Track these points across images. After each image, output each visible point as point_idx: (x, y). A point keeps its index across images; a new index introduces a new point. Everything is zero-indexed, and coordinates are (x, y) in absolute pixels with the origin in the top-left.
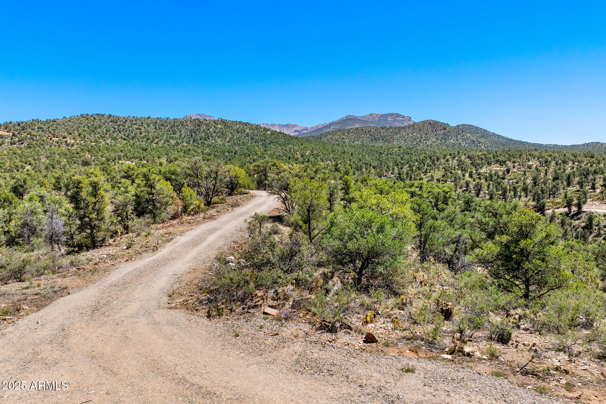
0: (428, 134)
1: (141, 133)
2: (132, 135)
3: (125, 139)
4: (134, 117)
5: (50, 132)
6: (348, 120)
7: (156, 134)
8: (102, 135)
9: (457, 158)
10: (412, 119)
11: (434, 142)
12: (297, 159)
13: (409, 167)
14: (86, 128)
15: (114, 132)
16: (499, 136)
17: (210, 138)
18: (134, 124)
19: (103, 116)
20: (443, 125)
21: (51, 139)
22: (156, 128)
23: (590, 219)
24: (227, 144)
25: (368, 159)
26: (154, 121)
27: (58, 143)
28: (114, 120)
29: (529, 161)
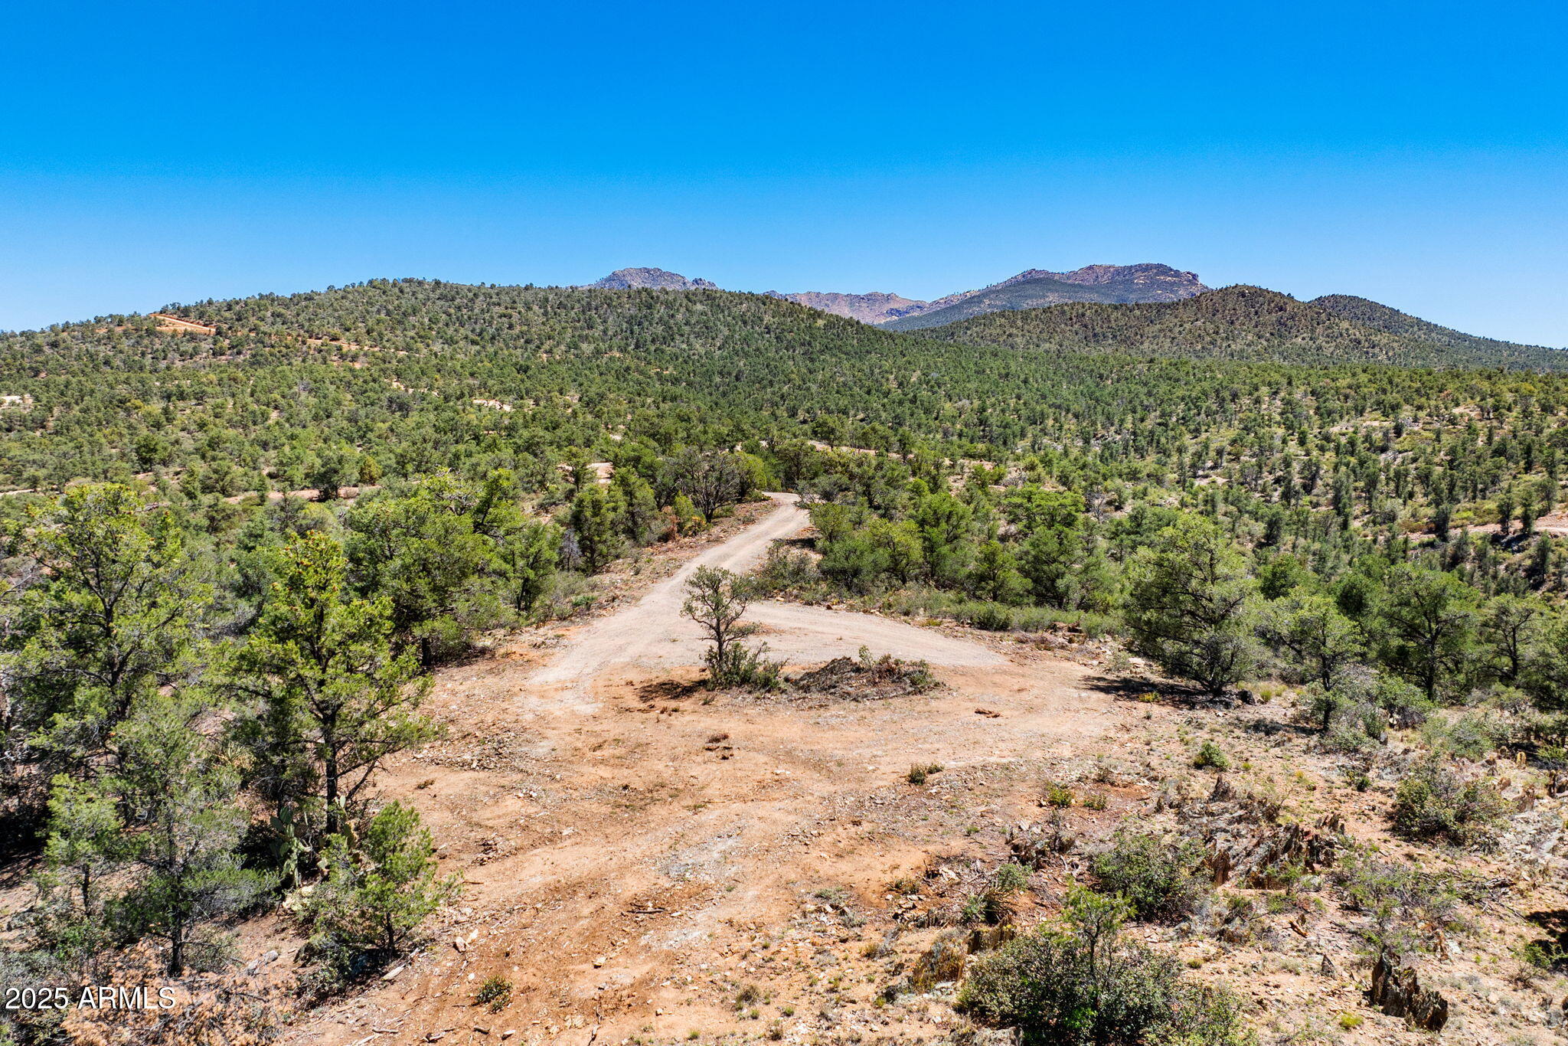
0: (1237, 323)
1: (511, 327)
2: (491, 331)
3: (474, 342)
4: (493, 286)
5: (302, 326)
6: (1028, 282)
7: (547, 329)
8: (422, 333)
9: (1282, 394)
10: (1201, 280)
11: (1249, 345)
12: (887, 394)
13: (1161, 417)
14: (383, 316)
15: (447, 325)
16: (1431, 328)
17: (677, 337)
18: (494, 304)
19: (420, 283)
20: (1277, 299)
21: (304, 343)
22: (545, 314)
23: (1543, 551)
24: (718, 352)
25: (1065, 393)
26: (541, 295)
27: (320, 351)
28: (447, 293)
29: (1457, 405)
